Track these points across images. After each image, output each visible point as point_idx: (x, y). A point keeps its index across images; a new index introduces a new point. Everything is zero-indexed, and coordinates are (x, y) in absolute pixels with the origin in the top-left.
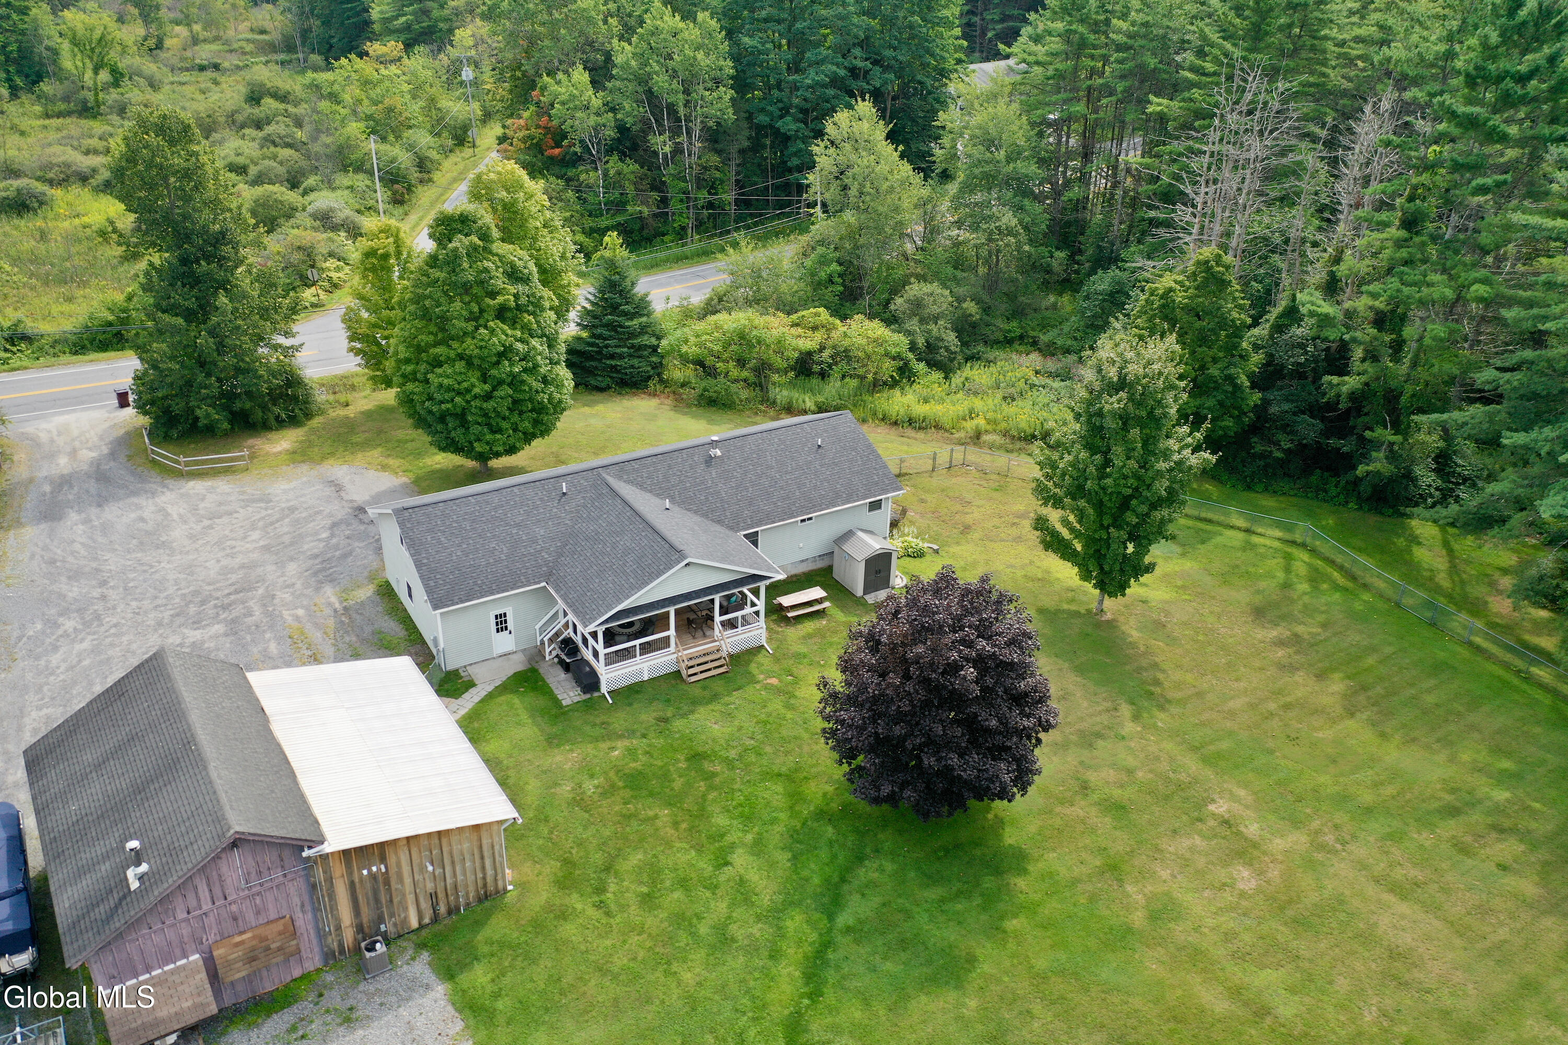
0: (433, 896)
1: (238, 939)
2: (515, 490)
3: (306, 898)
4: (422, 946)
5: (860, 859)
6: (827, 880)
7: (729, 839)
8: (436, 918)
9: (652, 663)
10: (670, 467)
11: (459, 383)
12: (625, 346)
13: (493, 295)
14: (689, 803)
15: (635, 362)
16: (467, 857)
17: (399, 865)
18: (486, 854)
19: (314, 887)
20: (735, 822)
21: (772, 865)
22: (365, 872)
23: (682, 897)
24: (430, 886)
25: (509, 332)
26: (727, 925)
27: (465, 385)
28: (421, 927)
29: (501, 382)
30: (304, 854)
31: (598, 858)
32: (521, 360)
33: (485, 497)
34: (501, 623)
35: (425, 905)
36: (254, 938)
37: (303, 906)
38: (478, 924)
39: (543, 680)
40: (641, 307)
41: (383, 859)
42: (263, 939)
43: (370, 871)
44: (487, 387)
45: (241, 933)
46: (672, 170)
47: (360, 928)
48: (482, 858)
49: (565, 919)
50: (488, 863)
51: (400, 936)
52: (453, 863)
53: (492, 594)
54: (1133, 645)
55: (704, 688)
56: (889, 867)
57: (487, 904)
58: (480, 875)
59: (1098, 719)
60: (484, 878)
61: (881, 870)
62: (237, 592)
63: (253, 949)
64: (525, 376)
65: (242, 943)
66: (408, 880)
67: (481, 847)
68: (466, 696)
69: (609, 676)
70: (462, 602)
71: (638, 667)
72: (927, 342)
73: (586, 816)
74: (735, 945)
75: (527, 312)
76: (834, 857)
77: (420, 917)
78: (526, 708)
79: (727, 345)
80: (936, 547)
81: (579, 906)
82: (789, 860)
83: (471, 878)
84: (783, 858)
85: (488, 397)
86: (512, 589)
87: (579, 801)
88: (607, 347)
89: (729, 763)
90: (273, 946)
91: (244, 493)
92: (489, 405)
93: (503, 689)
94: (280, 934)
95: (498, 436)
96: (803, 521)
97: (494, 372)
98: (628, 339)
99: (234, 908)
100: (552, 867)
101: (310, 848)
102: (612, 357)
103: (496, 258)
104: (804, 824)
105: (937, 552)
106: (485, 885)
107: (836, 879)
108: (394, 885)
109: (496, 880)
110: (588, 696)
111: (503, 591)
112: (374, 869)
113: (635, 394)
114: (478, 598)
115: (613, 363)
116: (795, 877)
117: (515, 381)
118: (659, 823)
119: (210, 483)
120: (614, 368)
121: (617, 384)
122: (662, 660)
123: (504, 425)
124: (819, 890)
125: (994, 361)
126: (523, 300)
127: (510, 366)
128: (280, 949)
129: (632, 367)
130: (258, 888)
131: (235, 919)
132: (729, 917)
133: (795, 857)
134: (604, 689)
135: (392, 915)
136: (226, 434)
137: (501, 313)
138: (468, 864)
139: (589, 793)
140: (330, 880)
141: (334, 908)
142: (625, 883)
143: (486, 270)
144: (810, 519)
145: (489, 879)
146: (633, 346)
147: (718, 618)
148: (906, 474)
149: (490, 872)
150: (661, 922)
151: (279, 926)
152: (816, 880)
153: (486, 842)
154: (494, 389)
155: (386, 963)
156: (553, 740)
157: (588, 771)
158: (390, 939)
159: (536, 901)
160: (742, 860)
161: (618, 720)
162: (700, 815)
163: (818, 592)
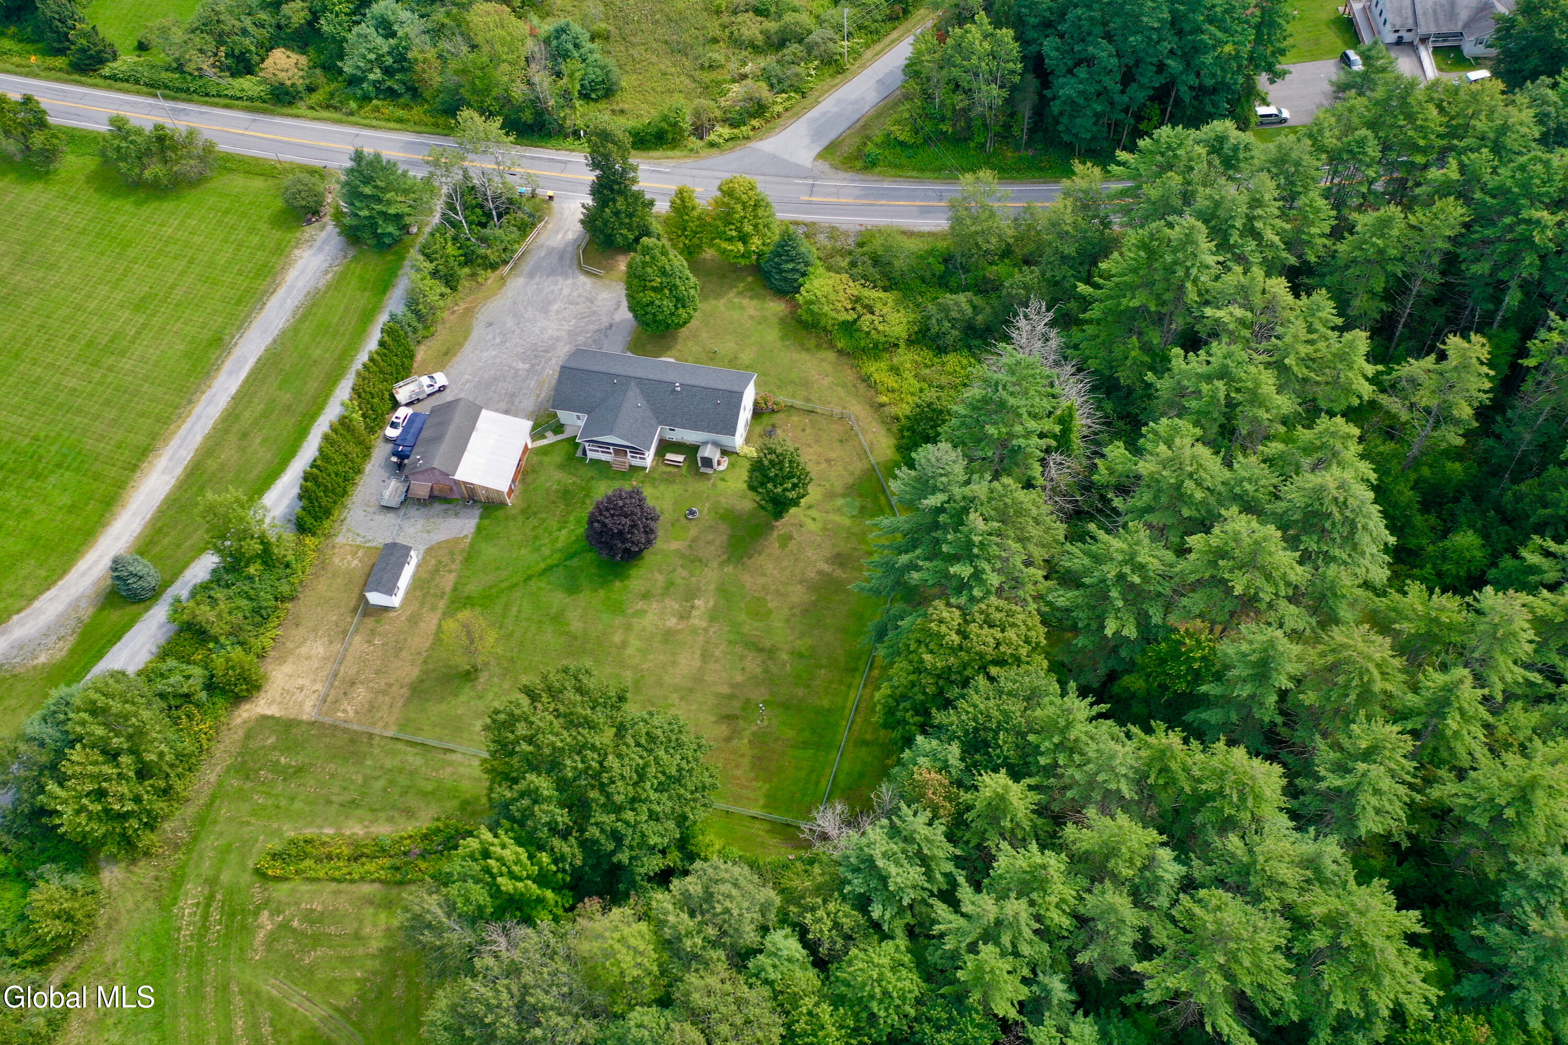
0: (487, 497)
3: (455, 484)
4: (483, 508)
7: (568, 525)
8: (489, 505)
9: (605, 457)
14: (570, 508)
20: (573, 521)
21: (569, 538)
22: (468, 486)
23: (542, 532)
24: (486, 495)
26: (542, 546)
28: (485, 505)
30: (449, 477)
31: (536, 509)
34: (578, 418)
35: (485, 500)
36: (442, 488)
37: (454, 487)
38: (498, 509)
41: (471, 486)
42: (444, 489)
45: (441, 486)
47: (470, 498)
48: (500, 495)
49: (514, 520)
51: (480, 504)
52: (491, 493)
53: (570, 411)
55: (614, 474)
57: (503, 507)
58: (500, 499)
60: (501, 501)
63: (441, 490)
65: (439, 487)
66: (480, 492)
67: (498, 493)
68: (557, 436)
70: (560, 410)
71: (600, 456)
73: (545, 495)
74: (539, 551)
77: (485, 503)
78: (565, 450)
81: (518, 519)
83: (497, 500)
86: (577, 412)
87: (547, 490)
90: (445, 491)
93: (567, 440)
99: (438, 479)
100: (524, 505)
101: (451, 476)
108: (476, 490)
109: (505, 503)
110: (584, 457)
111: (574, 412)
113: (780, 298)
114: (566, 411)
116: (570, 545)
118: (558, 509)
121: (776, 290)
122: (609, 457)
128: (446, 493)
130: (442, 478)
131: (438, 481)
132: (545, 544)
134: (588, 457)
135: (478, 499)
138: (496, 495)
139: (552, 489)
140: (459, 483)
141: (461, 489)
142: (534, 520)
145: (503, 502)
147: (629, 454)
149: (503, 499)
150: (531, 535)
151: (448, 489)
155: (472, 506)
156: (561, 467)
157: (559, 482)
158: (475, 501)
159: (514, 512)
160: (564, 532)
161: (582, 471)
162: (569, 513)
163: (680, 458)
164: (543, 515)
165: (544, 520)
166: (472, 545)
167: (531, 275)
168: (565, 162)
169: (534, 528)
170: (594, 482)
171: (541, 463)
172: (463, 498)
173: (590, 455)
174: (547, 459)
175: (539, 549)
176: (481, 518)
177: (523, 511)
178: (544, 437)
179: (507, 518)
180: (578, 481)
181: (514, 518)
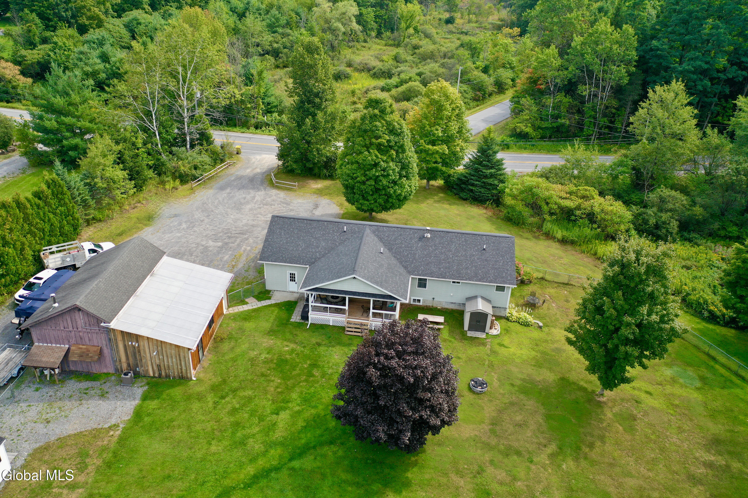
0: (159, 366)
1: (81, 346)
2: (326, 223)
3: (108, 343)
4: (148, 384)
5: (331, 442)
6: (307, 443)
7: (290, 405)
8: (160, 376)
9: (335, 318)
10: (401, 235)
11: (353, 174)
12: (479, 181)
13: (377, 138)
14: (290, 383)
15: (482, 190)
16: (174, 357)
17: (144, 346)
18: (182, 359)
19: (110, 339)
20: (299, 399)
21: (294, 424)
22: (130, 343)
23: (247, 417)
24: (158, 362)
25: (380, 156)
26: (249, 438)
27: (355, 175)
28: (154, 377)
29: (371, 178)
30: (102, 324)
31: (235, 385)
32: (382, 170)
33: (311, 222)
34: (292, 278)
35: (155, 368)
36: (85, 349)
37: (106, 345)
38: (172, 386)
39: (294, 309)
40: (498, 165)
41: (137, 341)
42: (88, 351)
43: (132, 343)
44: (363, 178)
45: (83, 345)
46: (590, 105)
47: (129, 365)
48: (180, 360)
49: (199, 401)
50: (183, 363)
51: (145, 376)
52: (167, 356)
53: (285, 263)
54: (601, 421)
55: (349, 339)
56: (340, 453)
57: (182, 381)
58: (179, 367)
59: (528, 446)
60: (181, 369)
61: (335, 453)
62: (239, 234)
63: (83, 353)
64: (381, 178)
65: (81, 348)
66: (148, 355)
67: (179, 355)
68: (262, 302)
69: (313, 316)
70: (272, 261)
71: (328, 318)
72: (657, 222)
73: (250, 367)
74: (244, 447)
75: (394, 149)
76: (322, 436)
77: (154, 373)
78: (276, 316)
79: (522, 192)
80: (541, 324)
81: (209, 399)
82: (302, 426)
83: (175, 367)
84: (301, 423)
85: (364, 183)
86: (294, 264)
87: (253, 361)
88: (472, 179)
89: (323, 375)
90: (90, 355)
91: (285, 199)
92: (363, 187)
93: (277, 305)
94: (95, 351)
95: (365, 202)
96: (454, 282)
97: (368, 173)
98: (483, 178)
99: (81, 334)
100: (217, 380)
101: (104, 323)
102: (473, 185)
103: (384, 122)
104: (325, 415)
105: (540, 327)
106: (182, 372)
107: (312, 445)
108: (142, 352)
109: (187, 373)
110: (303, 321)
111: (290, 263)
112: (134, 344)
113: (478, 206)
114: (279, 262)
115: (471, 188)
116: (296, 434)
117: (377, 179)
118: (272, 384)
119: (279, 192)
120: (472, 191)
121: (472, 199)
122: (341, 319)
123: (370, 198)
124: (300, 445)
125: (699, 245)
126: (392, 144)
127: (376, 172)
128: (91, 357)
129: (480, 192)
130: (89, 330)
131: (81, 338)
132: (254, 435)
133: (305, 427)
134: (310, 322)
135: (142, 366)
136: (299, 175)
137: (379, 147)
138: (174, 360)
139: (260, 359)
140: (116, 340)
141: (118, 352)
142: (234, 400)
143: (376, 126)
144: (459, 283)
145: (184, 371)
146: (484, 183)
147: (372, 311)
148: (572, 285)
149: (184, 368)
150: (229, 422)
151: (95, 349)
152: (303, 441)
153: (182, 354)
154: (367, 180)
155: (131, 383)
156: (271, 332)
157: (269, 350)
158: (137, 375)
159: (198, 389)
160: (284, 416)
161: (302, 336)
162: (289, 389)
163: (440, 319)
164: (249, 393)
165: (250, 399)
166: (122, 440)
167: (222, 188)
168: (250, 138)
169: (234, 411)
170: (322, 349)
171: (241, 330)
172: (118, 371)
173: (314, 316)
174: (249, 325)
175: (243, 443)
176: (145, 398)
177: (214, 388)
178: (243, 302)
179: (188, 398)
180: (299, 349)
181: (200, 397)
